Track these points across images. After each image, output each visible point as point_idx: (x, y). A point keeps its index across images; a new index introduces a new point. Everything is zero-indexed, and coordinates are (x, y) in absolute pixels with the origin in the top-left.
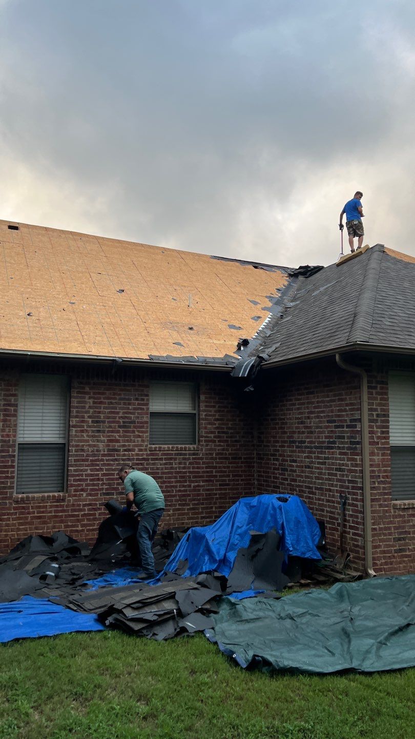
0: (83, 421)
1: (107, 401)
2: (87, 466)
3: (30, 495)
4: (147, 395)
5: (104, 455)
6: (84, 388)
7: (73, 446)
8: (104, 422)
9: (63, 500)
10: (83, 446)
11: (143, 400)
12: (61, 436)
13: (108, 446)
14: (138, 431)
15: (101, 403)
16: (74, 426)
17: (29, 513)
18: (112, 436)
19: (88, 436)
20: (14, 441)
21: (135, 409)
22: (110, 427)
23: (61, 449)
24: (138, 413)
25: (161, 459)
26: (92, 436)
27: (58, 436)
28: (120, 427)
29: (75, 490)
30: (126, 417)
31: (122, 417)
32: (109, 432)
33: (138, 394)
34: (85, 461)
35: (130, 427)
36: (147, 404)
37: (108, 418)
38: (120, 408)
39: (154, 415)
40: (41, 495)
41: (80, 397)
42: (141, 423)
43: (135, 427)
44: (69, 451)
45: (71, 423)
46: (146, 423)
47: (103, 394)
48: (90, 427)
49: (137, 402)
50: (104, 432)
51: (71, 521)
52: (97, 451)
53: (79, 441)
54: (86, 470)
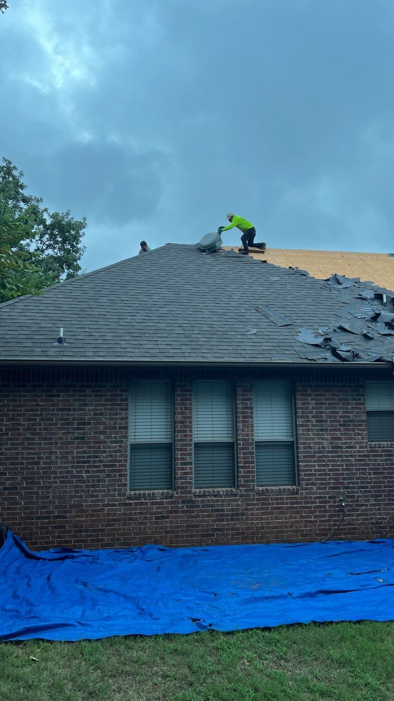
0: (308, 421)
1: (327, 402)
2: (315, 462)
3: (269, 488)
4: (363, 395)
5: (328, 452)
6: (307, 391)
7: (301, 444)
8: (326, 421)
9: (297, 493)
10: (310, 443)
11: (360, 399)
12: (289, 434)
13: (332, 443)
14: (358, 429)
15: (322, 404)
16: (301, 426)
17: (269, 504)
18: (335, 434)
19: (313, 434)
20: (252, 439)
21: (353, 408)
22: (332, 426)
23: (290, 447)
24: (356, 412)
25: (381, 456)
26: (317, 434)
27: (286, 434)
28: (340, 425)
29: (307, 484)
30: (345, 416)
31: (342, 416)
32: (331, 430)
33: (355, 394)
34: (313, 458)
35: (349, 425)
36: (363, 404)
37: (330, 417)
38: (340, 408)
39: (369, 413)
40: (277, 488)
41: (304, 399)
42: (360, 421)
43: (354, 425)
44: (298, 448)
45: (298, 423)
46: (364, 421)
47: (324, 395)
48: (314, 426)
49: (354, 402)
50: (327, 430)
51: (305, 512)
52: (323, 448)
53: (306, 439)
54: (314, 466)
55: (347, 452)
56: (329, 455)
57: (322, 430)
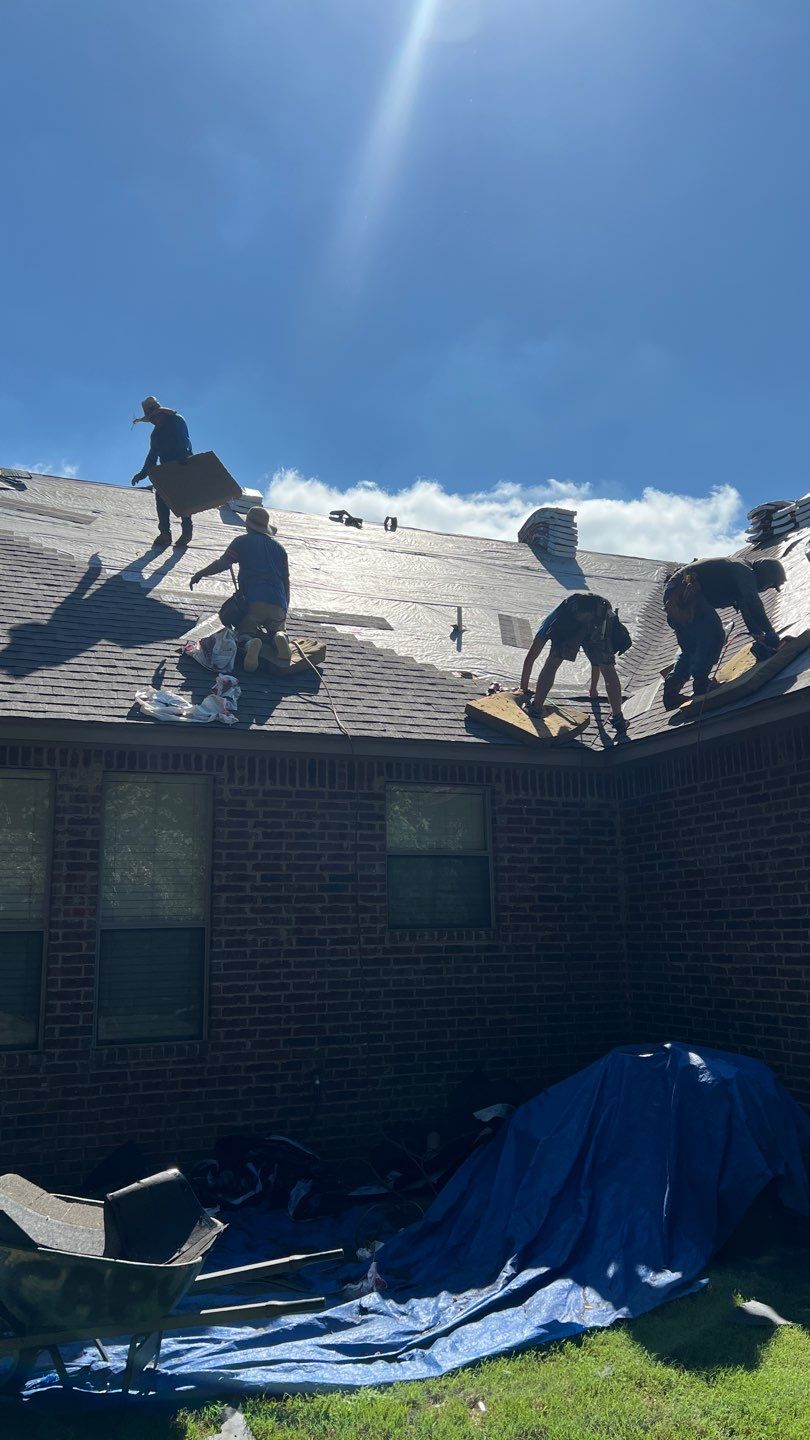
0: (243, 878)
2: (253, 979)
3: (128, 1047)
4: (381, 818)
5: (290, 953)
7: (222, 933)
8: (288, 878)
9: (202, 1058)
10: (243, 932)
11: (372, 827)
13: (299, 931)
14: (364, 898)
16: (223, 889)
17: (125, 1088)
18: (307, 909)
19: (253, 910)
20: (92, 925)
21: (355, 848)
22: (302, 889)
23: (196, 941)
24: (362, 857)
25: (416, 961)
26: (264, 911)
28: (323, 888)
29: (229, 1035)
30: (336, 866)
31: (327, 866)
32: (299, 900)
33: (362, 815)
34: (248, 968)
35: (345, 889)
36: (381, 837)
37: (298, 868)
39: (396, 861)
41: (236, 824)
42: (370, 878)
43: (356, 888)
44: (212, 944)
46: (381, 878)
48: (258, 889)
49: (359, 832)
50: (288, 900)
51: (220, 1106)
52: (275, 943)
53: (235, 921)
54: (252, 988)
55: (334, 952)
56: (291, 960)
57: (277, 899)
